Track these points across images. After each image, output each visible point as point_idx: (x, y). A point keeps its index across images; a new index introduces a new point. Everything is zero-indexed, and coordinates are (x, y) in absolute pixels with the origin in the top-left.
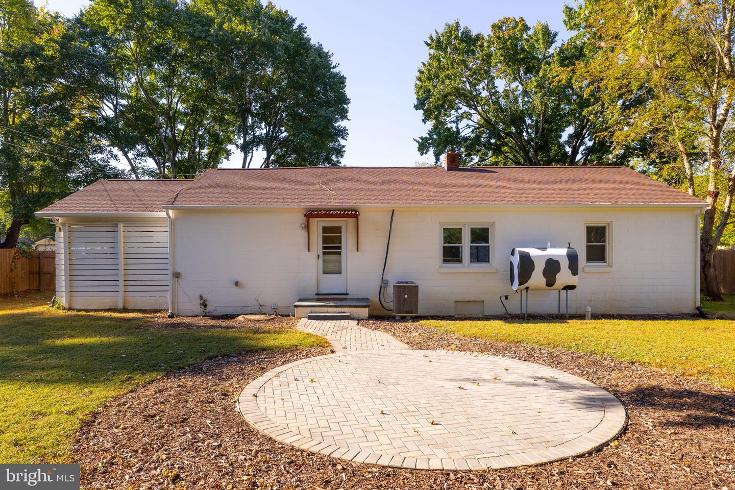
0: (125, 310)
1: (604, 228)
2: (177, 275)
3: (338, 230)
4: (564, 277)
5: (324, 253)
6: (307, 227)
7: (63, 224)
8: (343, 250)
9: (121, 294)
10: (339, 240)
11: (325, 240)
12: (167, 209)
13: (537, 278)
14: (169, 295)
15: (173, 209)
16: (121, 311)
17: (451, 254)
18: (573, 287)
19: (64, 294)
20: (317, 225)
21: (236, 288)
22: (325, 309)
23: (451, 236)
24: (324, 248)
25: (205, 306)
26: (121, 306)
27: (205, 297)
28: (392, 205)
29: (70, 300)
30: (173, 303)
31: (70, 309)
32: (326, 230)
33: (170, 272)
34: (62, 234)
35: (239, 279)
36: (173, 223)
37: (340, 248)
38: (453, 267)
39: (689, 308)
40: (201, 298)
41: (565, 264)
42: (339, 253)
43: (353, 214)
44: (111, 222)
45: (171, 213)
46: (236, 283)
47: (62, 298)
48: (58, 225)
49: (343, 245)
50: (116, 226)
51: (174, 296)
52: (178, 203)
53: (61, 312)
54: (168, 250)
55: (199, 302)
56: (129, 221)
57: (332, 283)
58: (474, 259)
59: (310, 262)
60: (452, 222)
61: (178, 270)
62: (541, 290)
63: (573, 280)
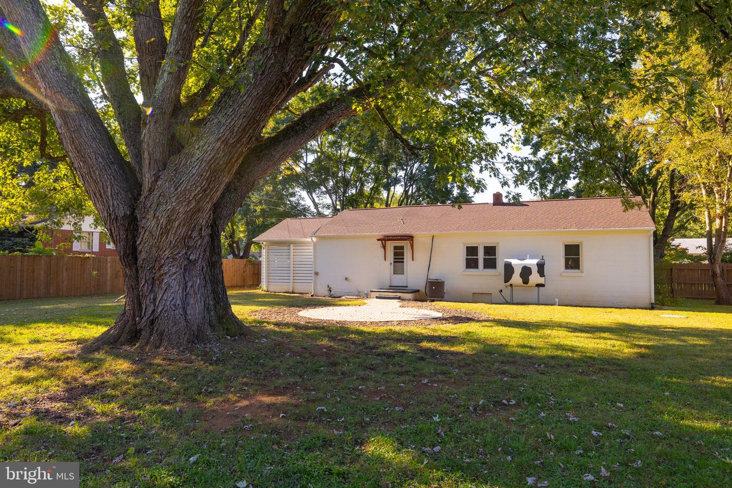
0: (293, 293)
1: (578, 245)
2: (317, 274)
3: (402, 248)
4: (535, 278)
5: (395, 262)
6: (384, 247)
7: (265, 246)
8: (405, 260)
9: (291, 284)
10: (402, 254)
11: (395, 254)
12: (311, 237)
13: (516, 279)
14: (312, 284)
15: (315, 237)
16: (290, 293)
17: (471, 264)
18: (543, 285)
19: (264, 283)
20: (390, 245)
21: (346, 282)
22: (387, 293)
23: (472, 251)
24: (395, 259)
25: (331, 291)
26: (291, 291)
27: (330, 286)
28: (434, 233)
29: (268, 286)
30: (314, 289)
31: (267, 291)
32: (396, 248)
33: (313, 272)
34: (264, 251)
35: (348, 277)
36: (315, 245)
37: (403, 259)
38: (472, 271)
39: (647, 304)
40: (328, 286)
41: (535, 270)
42: (403, 262)
43: (410, 238)
44: (287, 244)
45: (314, 239)
46: (346, 279)
47: (264, 285)
48: (263, 246)
49: (405, 257)
50: (289, 246)
51: (315, 285)
52: (317, 234)
53: (263, 292)
54: (312, 260)
55: (327, 289)
56: (296, 243)
57: (398, 280)
58: (486, 267)
59: (387, 267)
60: (472, 243)
61: (317, 271)
62: (520, 286)
63: (541, 280)
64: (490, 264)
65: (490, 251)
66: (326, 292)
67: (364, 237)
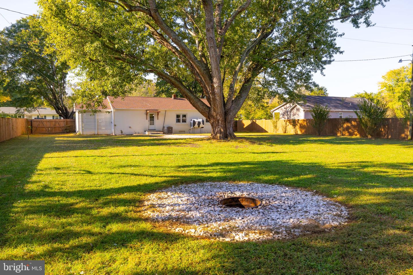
3: (153, 115)
4: (201, 125)
5: (150, 120)
6: (147, 114)
9: (96, 130)
10: (153, 117)
11: (150, 117)
13: (196, 126)
15: (115, 109)
17: (178, 121)
20: (149, 114)
21: (130, 129)
23: (178, 116)
25: (122, 133)
26: (96, 134)
27: (122, 131)
28: (166, 109)
29: (82, 132)
30: (114, 132)
38: (178, 123)
41: (201, 123)
42: (154, 120)
46: (130, 127)
47: (80, 132)
51: (114, 130)
55: (120, 132)
57: (152, 127)
58: (183, 122)
59: (147, 122)
60: (178, 113)
61: (115, 124)
62: (197, 128)
63: (203, 126)
64: (184, 121)
65: (184, 116)
66: (120, 134)
67: (138, 110)
